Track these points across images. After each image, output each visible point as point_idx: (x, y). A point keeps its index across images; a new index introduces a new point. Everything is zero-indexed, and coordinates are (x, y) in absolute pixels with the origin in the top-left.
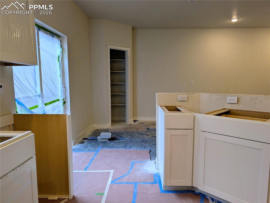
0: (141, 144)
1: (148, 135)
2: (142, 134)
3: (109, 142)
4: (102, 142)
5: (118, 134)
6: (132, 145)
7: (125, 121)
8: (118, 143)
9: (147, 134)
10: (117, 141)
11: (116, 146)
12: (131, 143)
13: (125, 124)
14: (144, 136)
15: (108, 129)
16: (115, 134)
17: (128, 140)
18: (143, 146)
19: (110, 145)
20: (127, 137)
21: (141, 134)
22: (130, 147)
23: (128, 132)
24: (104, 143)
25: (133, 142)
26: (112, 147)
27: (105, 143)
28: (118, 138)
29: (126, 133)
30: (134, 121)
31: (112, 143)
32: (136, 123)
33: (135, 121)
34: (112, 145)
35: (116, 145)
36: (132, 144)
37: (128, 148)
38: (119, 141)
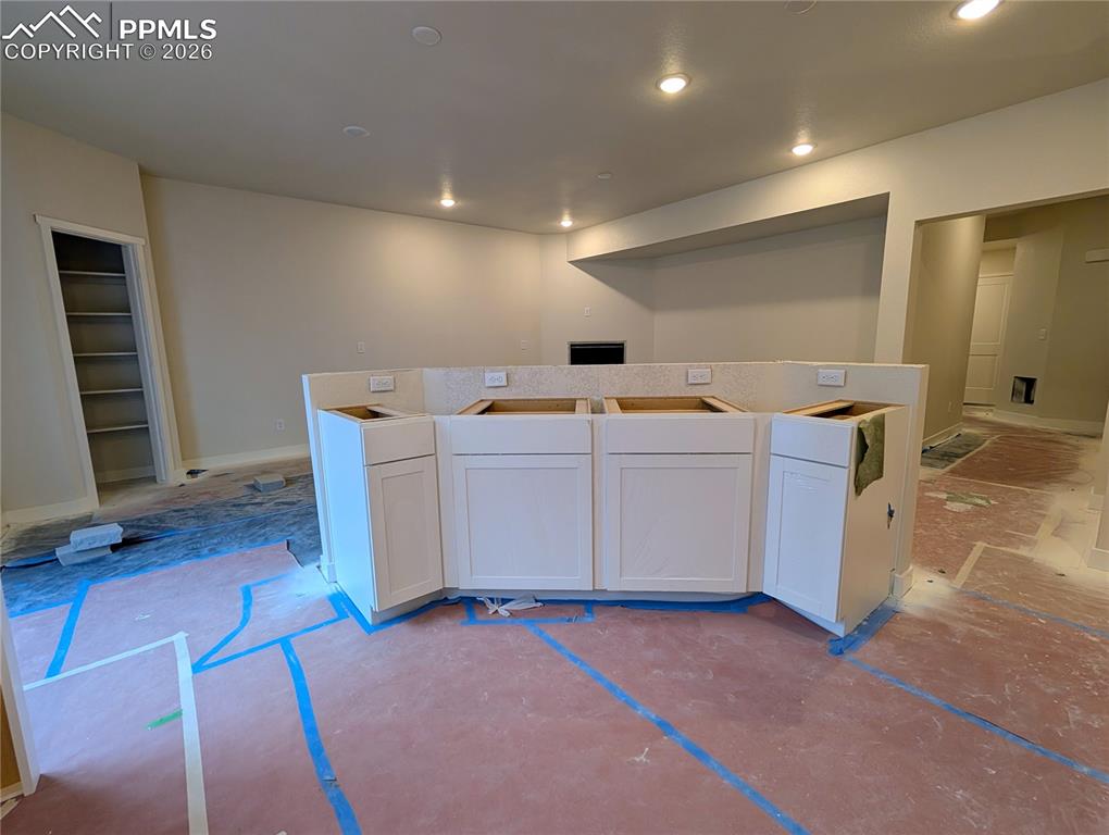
0: (250, 533)
1: (261, 504)
2: (239, 505)
3: (117, 556)
4: (83, 564)
5: (142, 523)
6: (220, 543)
7: (153, 479)
8: (157, 549)
9: (257, 501)
10: (152, 545)
11: (156, 562)
12: (212, 538)
13: (157, 487)
14: (248, 508)
15: (91, 516)
16: (132, 526)
17: (196, 533)
18: (260, 536)
19: (125, 564)
20: (185, 524)
21: (234, 506)
22: (213, 551)
23: (183, 510)
24: (97, 565)
25: (217, 534)
26: (141, 568)
27: (102, 563)
28: (150, 535)
29: (174, 514)
30: (188, 473)
31: (132, 557)
32: (200, 477)
33: (192, 473)
34: (136, 563)
35: (154, 560)
36: (215, 541)
37: (206, 556)
38: (160, 544)
